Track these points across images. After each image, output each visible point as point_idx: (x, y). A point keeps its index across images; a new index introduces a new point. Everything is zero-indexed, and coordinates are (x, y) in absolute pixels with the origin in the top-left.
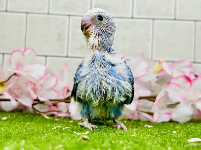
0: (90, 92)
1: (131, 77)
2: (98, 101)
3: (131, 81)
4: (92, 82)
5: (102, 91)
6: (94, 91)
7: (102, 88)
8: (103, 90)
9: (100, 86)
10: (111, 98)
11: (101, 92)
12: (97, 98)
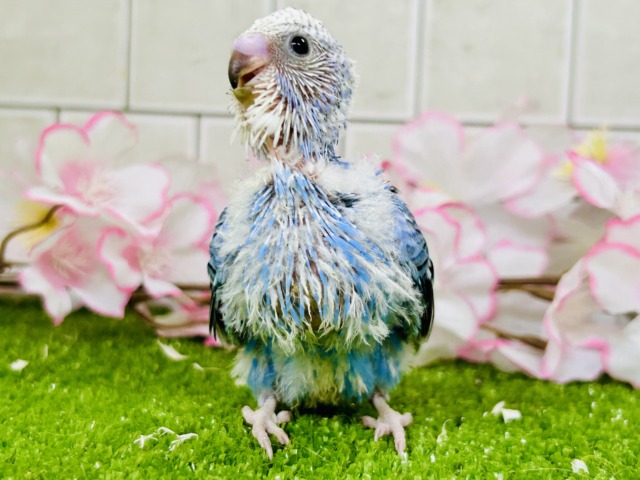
0: (260, 310)
1: (413, 243)
2: (291, 337)
3: (415, 255)
4: (263, 272)
5: (302, 304)
6: (274, 305)
7: (301, 293)
8: (305, 301)
9: (291, 287)
10: (337, 328)
11: (297, 305)
12: (289, 330)
